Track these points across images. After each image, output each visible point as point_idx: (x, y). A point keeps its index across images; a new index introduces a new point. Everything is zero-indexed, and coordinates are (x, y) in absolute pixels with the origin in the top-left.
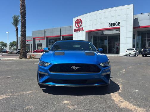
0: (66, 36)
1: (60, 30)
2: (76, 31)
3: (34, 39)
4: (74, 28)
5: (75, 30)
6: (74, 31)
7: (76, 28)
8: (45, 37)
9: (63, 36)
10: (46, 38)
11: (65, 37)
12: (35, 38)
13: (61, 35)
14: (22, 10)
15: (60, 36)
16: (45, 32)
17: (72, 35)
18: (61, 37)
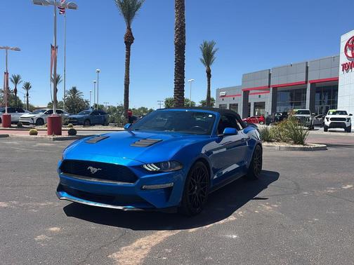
0: (320, 82)
1: (307, 67)
2: (346, 67)
3: (246, 93)
4: (343, 60)
5: (344, 66)
6: (341, 67)
7: (348, 61)
8: (269, 87)
9: (313, 84)
10: (271, 89)
11: (317, 85)
12: (249, 91)
13: (309, 80)
14: (177, 37)
15: (306, 82)
16: (270, 74)
17: (337, 80)
18: (309, 85)
